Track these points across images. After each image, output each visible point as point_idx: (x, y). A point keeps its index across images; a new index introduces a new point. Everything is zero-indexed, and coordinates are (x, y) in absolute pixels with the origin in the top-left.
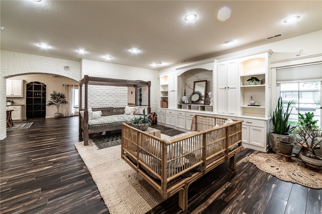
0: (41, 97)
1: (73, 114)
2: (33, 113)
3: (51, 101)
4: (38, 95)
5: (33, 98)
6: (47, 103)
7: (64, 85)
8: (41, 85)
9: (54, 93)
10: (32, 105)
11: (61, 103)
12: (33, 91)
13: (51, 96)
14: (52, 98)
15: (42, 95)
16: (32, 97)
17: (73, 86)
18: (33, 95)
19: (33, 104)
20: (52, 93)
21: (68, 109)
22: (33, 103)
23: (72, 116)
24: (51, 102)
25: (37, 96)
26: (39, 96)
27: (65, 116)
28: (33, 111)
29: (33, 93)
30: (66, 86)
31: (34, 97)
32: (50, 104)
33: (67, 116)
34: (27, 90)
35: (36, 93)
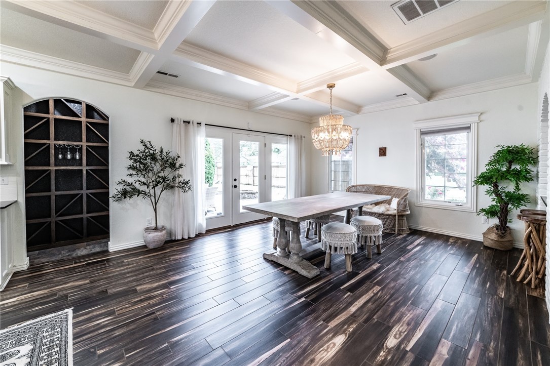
0: (81, 165)
1: (201, 225)
2: (53, 227)
3: (131, 180)
4: (69, 157)
5: (53, 168)
6: (114, 189)
7: (173, 120)
8: (81, 122)
9: (142, 148)
10: (49, 197)
11: (166, 188)
12: (52, 142)
13: (131, 163)
14: (131, 168)
15: (84, 158)
16: (49, 165)
17: (203, 124)
18: (52, 160)
19: (54, 193)
20: (137, 148)
21: (188, 211)
22: (53, 187)
23: (199, 235)
24: (131, 184)
25: (65, 162)
26: (73, 161)
27: (180, 238)
28: (54, 218)
29: (52, 151)
30: (182, 123)
31: (56, 165)
32: (124, 194)
33: (186, 237)
34: (26, 136)
35: (64, 150)
